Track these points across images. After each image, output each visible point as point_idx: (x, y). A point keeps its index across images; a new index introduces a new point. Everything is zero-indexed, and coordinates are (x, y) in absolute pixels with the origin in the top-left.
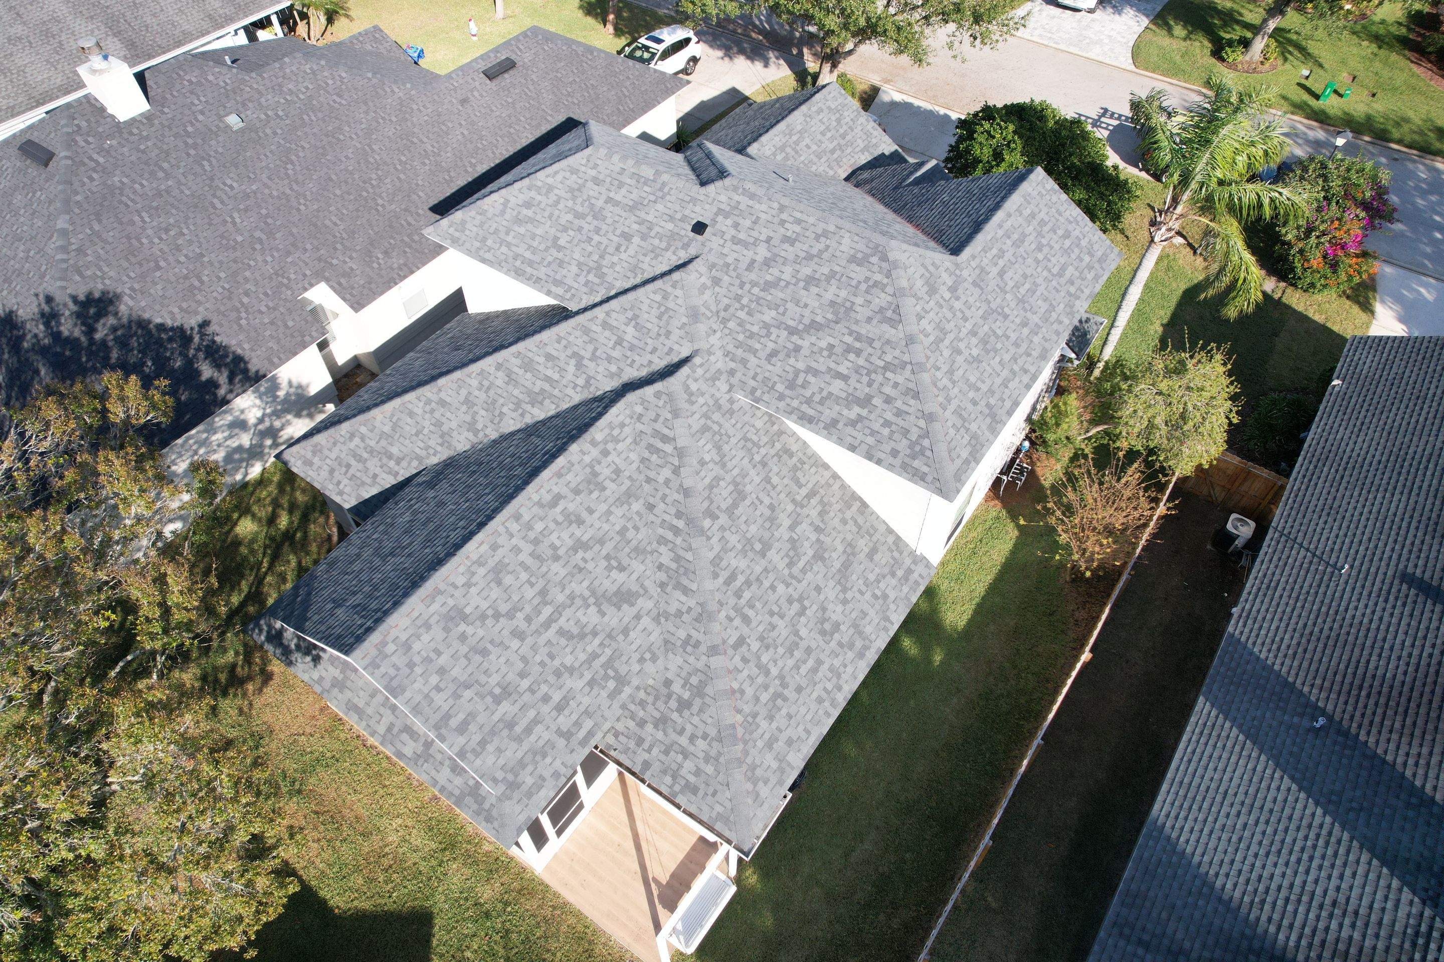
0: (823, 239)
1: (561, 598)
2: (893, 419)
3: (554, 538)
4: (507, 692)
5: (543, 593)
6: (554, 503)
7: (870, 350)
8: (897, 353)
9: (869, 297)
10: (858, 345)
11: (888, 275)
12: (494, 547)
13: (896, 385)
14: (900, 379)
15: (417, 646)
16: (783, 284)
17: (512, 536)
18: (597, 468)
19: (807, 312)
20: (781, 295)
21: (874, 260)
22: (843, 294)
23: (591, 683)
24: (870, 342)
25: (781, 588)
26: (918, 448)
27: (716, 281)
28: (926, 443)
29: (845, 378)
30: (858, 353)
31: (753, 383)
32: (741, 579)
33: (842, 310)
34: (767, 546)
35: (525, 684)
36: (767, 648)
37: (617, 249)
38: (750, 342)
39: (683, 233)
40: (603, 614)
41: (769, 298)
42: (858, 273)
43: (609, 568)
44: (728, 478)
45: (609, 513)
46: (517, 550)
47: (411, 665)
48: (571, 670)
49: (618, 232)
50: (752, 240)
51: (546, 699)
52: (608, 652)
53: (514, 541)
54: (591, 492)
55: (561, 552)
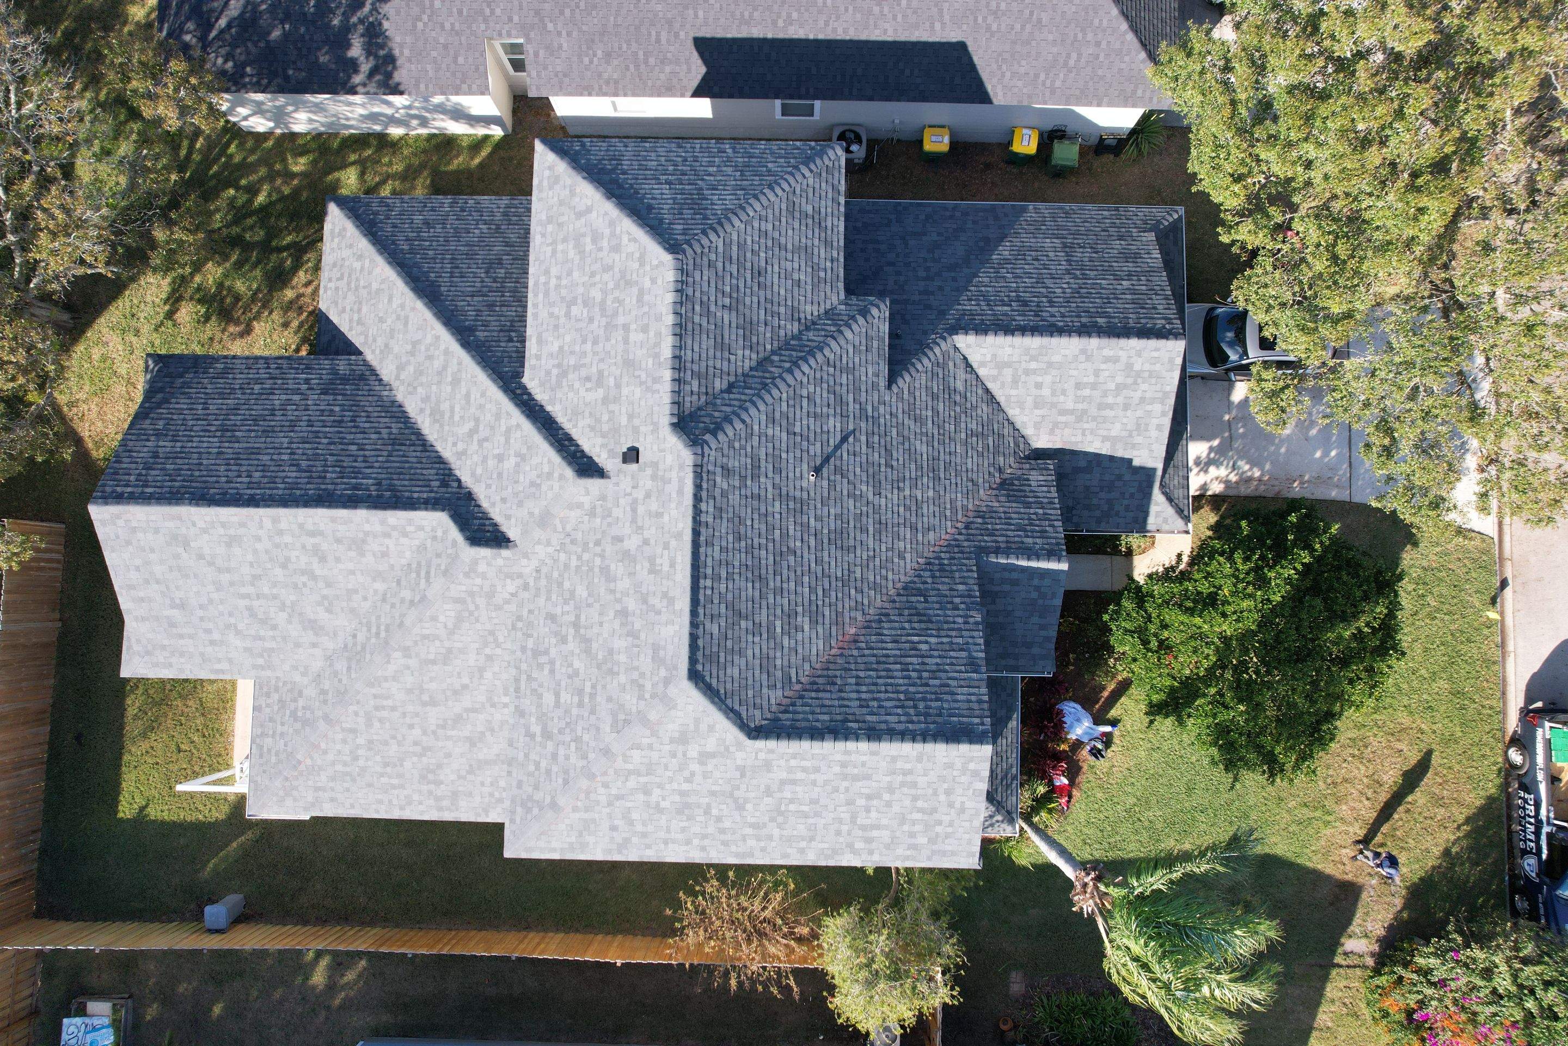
0: (665, 602)
1: (266, 590)
2: (543, 770)
3: (294, 554)
4: (182, 606)
5: (256, 578)
6: (312, 534)
7: (586, 714)
8: (592, 744)
9: (628, 687)
10: (586, 700)
11: (653, 696)
12: (242, 525)
13: (567, 758)
14: (573, 760)
15: (140, 535)
16: (612, 586)
17: (261, 527)
18: (370, 539)
19: (596, 630)
20: (602, 590)
21: (663, 673)
22: (622, 658)
23: (246, 650)
24: (593, 712)
25: (417, 732)
26: (530, 805)
27: (592, 513)
28: (536, 811)
29: (557, 704)
30: (581, 705)
31: (525, 613)
32: (389, 703)
33: (609, 665)
34: (433, 703)
35: (200, 613)
36: (370, 749)
37: (588, 379)
38: (555, 586)
39: (623, 440)
40: (290, 622)
41: (596, 580)
42: (645, 662)
43: (319, 604)
44: (447, 644)
45: (352, 572)
46: (258, 539)
47: (128, 543)
48: (238, 632)
49: (602, 366)
50: (640, 524)
51: (208, 631)
52: (274, 645)
53: (261, 532)
54: (350, 549)
55: (290, 566)
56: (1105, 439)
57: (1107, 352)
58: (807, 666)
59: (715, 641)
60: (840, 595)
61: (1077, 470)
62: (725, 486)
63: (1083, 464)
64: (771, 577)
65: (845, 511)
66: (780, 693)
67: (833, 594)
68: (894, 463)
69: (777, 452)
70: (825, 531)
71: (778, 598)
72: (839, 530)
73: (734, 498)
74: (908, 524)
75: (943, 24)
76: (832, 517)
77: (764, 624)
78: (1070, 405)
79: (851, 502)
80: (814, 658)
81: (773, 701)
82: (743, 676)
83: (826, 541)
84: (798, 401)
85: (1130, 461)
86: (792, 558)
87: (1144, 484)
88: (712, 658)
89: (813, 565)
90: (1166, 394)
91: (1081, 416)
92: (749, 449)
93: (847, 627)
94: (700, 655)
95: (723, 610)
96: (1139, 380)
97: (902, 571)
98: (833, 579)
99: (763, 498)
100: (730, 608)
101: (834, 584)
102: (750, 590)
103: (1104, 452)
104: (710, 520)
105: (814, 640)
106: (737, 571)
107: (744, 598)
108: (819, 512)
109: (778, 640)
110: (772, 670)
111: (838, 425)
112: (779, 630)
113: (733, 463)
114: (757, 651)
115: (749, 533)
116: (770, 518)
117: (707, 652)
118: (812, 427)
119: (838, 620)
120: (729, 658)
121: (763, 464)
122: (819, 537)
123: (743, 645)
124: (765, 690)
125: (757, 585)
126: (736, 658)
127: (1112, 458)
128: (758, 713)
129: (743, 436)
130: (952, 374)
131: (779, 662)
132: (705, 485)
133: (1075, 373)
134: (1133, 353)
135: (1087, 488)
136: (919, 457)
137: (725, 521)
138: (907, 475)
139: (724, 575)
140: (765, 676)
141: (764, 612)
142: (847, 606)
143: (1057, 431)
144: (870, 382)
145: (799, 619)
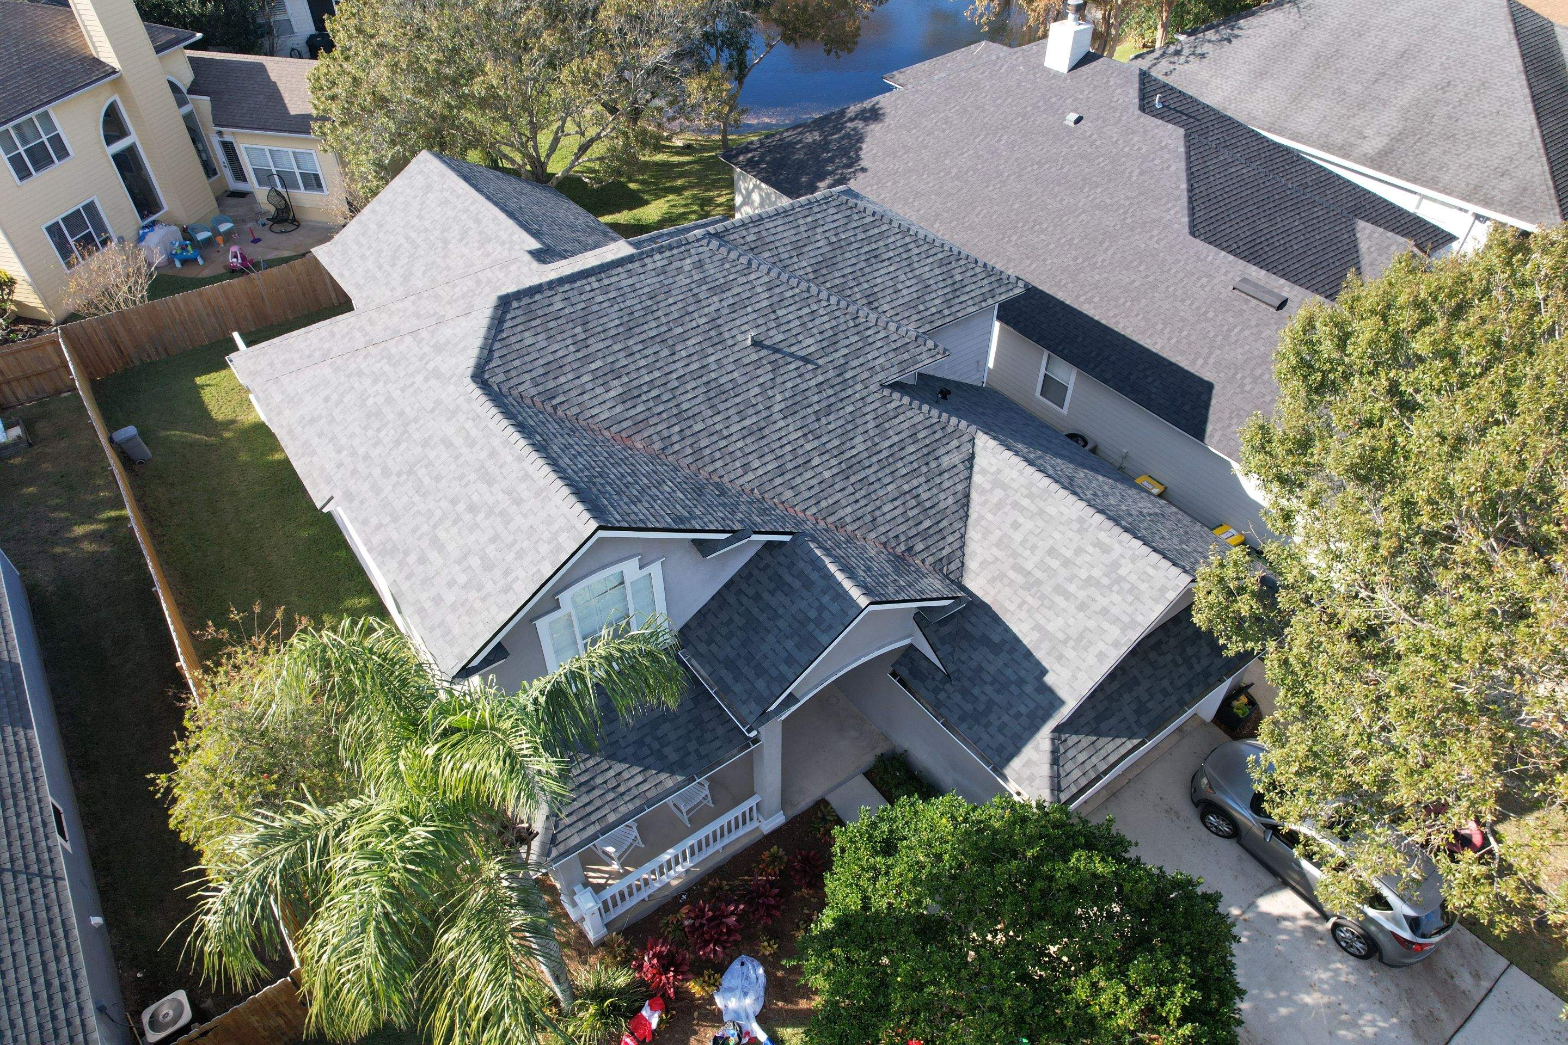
56: (1038, 628)
57: (1103, 536)
58: (575, 410)
59: (547, 310)
60: (664, 416)
61: (985, 641)
62: (687, 268)
63: (996, 639)
64: (638, 339)
65: (744, 388)
66: (533, 392)
67: (661, 408)
68: (824, 421)
69: (747, 302)
70: (713, 375)
71: (622, 354)
72: (723, 389)
73: (682, 280)
74: (780, 462)
75: (1206, 363)
76: (730, 377)
77: (591, 350)
78: (1029, 566)
79: (757, 390)
80: (587, 414)
81: (521, 388)
82: (530, 349)
83: (705, 379)
84: (802, 304)
85: (1044, 672)
86: (666, 352)
87: (1040, 713)
88: (530, 314)
89: (674, 376)
90: (1134, 623)
91: (1033, 585)
92: (731, 277)
93: (638, 437)
94: (526, 301)
95: (579, 306)
96: (1116, 588)
97: (732, 476)
98: (675, 402)
99: (700, 305)
100: (586, 312)
101: (670, 404)
102: (613, 324)
103: (1025, 642)
104: (650, 267)
105: (604, 407)
106: (622, 306)
107: (602, 321)
108: (725, 361)
109: (583, 370)
110: (551, 375)
111: (812, 349)
112: (593, 366)
113: (710, 268)
114: (560, 354)
115: (663, 304)
116: (687, 318)
117: (533, 307)
118: (792, 325)
119: (640, 424)
120: (539, 329)
121: (728, 294)
122: (704, 371)
123: (559, 338)
124: (527, 377)
125: (621, 329)
126: (543, 336)
127: (1028, 654)
128: (501, 377)
129: (739, 268)
130: (949, 447)
131: (562, 379)
132: (675, 251)
133: (1057, 535)
134: (1129, 553)
135: (980, 669)
136: (848, 445)
137: (658, 279)
138: (824, 439)
139: (611, 295)
140: (541, 371)
141: (601, 345)
142: (659, 428)
143: (999, 585)
144: (871, 365)
145: (616, 383)
